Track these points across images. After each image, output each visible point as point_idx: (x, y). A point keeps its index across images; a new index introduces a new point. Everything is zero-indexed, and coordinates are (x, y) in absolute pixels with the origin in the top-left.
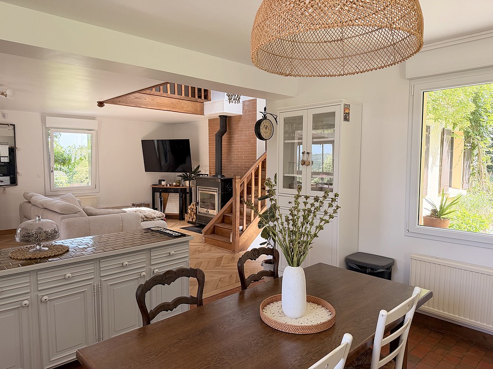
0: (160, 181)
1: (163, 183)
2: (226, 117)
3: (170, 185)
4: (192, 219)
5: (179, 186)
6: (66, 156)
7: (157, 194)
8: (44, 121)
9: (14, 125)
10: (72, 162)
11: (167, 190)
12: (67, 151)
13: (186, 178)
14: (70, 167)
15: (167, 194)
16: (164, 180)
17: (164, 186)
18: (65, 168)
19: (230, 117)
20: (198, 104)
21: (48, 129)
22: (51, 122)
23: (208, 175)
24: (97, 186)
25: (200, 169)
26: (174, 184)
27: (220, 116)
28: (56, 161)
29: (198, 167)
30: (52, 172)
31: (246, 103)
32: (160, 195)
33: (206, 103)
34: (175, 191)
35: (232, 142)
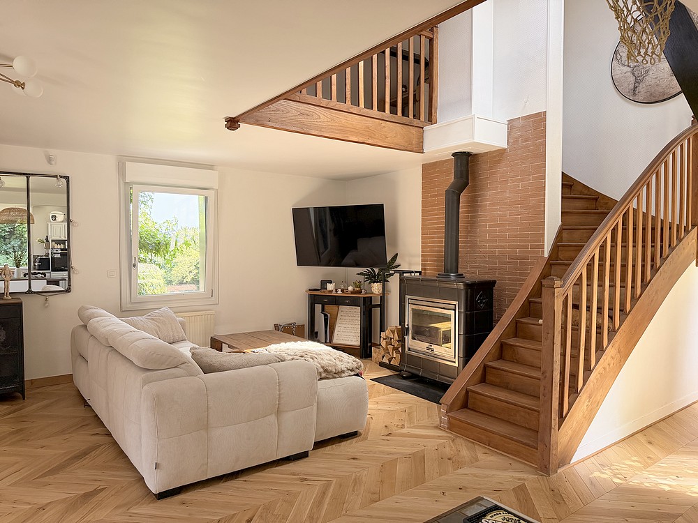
0: (324, 283)
1: (330, 287)
2: (468, 155)
3: (342, 291)
4: (390, 361)
5: (360, 292)
6: (160, 237)
7: (318, 307)
8: (121, 171)
9: (67, 178)
10: (172, 248)
11: (337, 301)
12: (164, 229)
13: (373, 278)
14: (167, 257)
15: (335, 307)
16: (331, 282)
17: (331, 291)
18: (159, 259)
19: (476, 155)
20: (414, 130)
21: (129, 186)
22: (135, 172)
23: (420, 273)
24: (215, 293)
25: (398, 261)
26: (350, 288)
27: (454, 155)
28: (142, 246)
29: (396, 256)
30: (134, 266)
31: (516, 124)
32: (323, 309)
33: (429, 129)
34: (352, 302)
35: (479, 206)
